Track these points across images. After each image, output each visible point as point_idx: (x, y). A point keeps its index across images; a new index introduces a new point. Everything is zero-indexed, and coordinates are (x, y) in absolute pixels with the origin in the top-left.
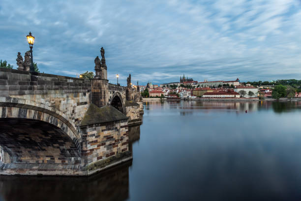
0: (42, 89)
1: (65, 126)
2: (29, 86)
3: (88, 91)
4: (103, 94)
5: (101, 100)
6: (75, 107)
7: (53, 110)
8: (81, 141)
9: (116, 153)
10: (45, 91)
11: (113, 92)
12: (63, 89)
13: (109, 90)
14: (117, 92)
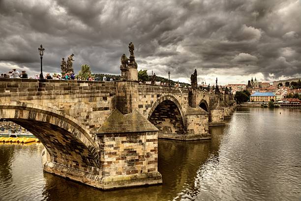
0: (50, 94)
1: (77, 131)
2: (37, 92)
3: (111, 95)
4: (128, 98)
5: (126, 106)
6: (89, 112)
7: (62, 115)
8: (99, 151)
9: (139, 172)
10: (53, 96)
11: (158, 96)
12: (74, 94)
13: (149, 93)
14: (168, 96)
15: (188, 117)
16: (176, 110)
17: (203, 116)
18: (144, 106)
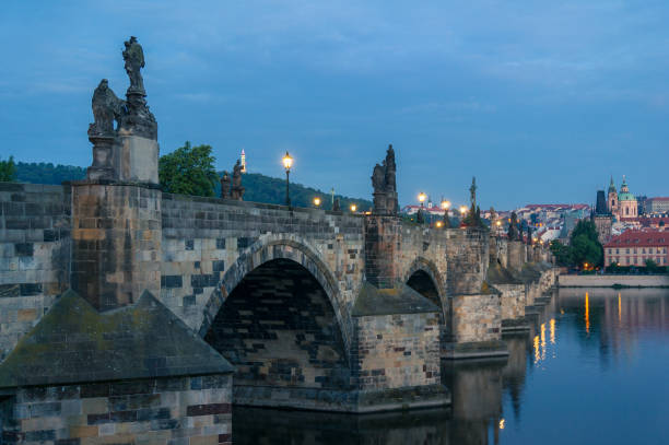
3: (49, 237)
11: (243, 243)
13: (207, 231)
14: (283, 243)
15: (363, 322)
16: (316, 299)
17: (418, 320)
18: (187, 281)
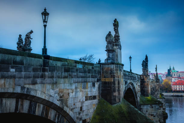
0: (52, 77)
2: (41, 73)
3: (98, 81)
4: (117, 85)
6: (83, 102)
7: (61, 106)
10: (55, 79)
11: (126, 83)
12: (72, 77)
14: (130, 83)
15: (142, 107)
17: (157, 106)
